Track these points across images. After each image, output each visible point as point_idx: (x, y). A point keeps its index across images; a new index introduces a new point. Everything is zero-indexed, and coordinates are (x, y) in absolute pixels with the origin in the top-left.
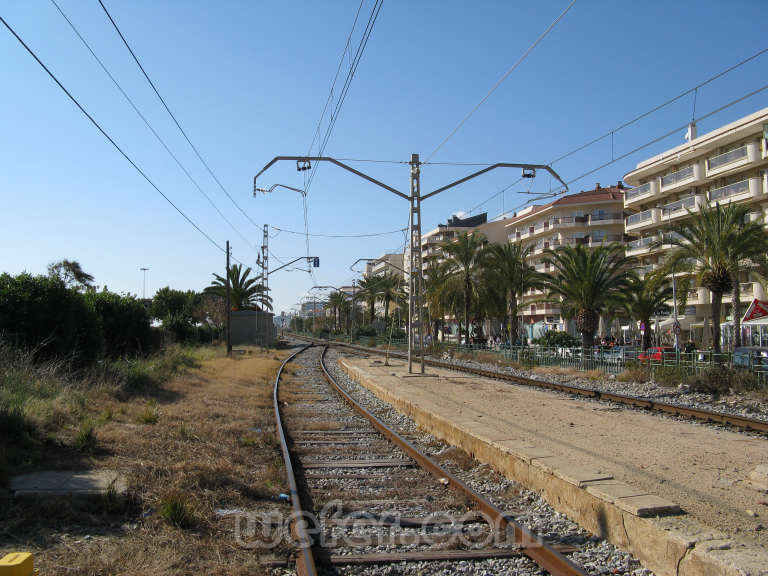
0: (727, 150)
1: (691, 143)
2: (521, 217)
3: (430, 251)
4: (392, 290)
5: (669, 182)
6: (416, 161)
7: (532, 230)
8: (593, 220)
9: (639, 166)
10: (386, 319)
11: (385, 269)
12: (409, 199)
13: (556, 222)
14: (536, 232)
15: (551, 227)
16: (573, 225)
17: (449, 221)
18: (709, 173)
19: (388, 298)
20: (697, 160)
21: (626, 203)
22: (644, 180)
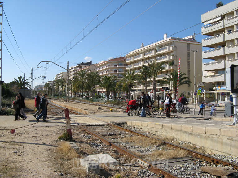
0: (149, 51)
1: (142, 48)
2: (100, 64)
3: (75, 72)
4: (64, 83)
5: (136, 58)
6: (68, 63)
7: (103, 68)
8: (119, 66)
9: (130, 53)
10: (62, 91)
11: (62, 76)
12: (66, 70)
13: (109, 66)
14: (104, 68)
15: (108, 67)
16: (113, 67)
17: (81, 63)
18: (145, 57)
19: (63, 85)
20: (142, 53)
21: (126, 62)
22: (131, 57)
